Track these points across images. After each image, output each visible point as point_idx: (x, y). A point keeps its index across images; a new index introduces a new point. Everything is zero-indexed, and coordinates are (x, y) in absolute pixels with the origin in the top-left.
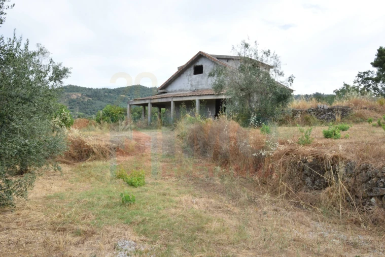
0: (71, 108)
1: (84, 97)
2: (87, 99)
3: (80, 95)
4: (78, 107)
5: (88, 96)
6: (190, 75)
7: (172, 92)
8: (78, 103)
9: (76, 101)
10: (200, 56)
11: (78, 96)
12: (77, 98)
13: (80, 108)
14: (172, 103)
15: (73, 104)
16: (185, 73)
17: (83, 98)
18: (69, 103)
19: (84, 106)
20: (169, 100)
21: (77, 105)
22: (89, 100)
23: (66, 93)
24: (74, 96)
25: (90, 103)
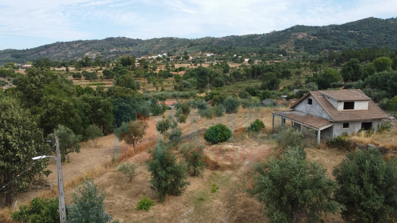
0: (297, 48)
1: (310, 36)
2: (312, 38)
3: (306, 34)
4: (303, 47)
5: (314, 35)
9: (301, 41)
11: (304, 35)
12: (303, 38)
13: (305, 48)
15: (299, 44)
17: (309, 38)
18: (296, 43)
19: (309, 45)
21: (303, 44)
22: (314, 38)
23: (293, 34)
24: (300, 37)
25: (315, 42)
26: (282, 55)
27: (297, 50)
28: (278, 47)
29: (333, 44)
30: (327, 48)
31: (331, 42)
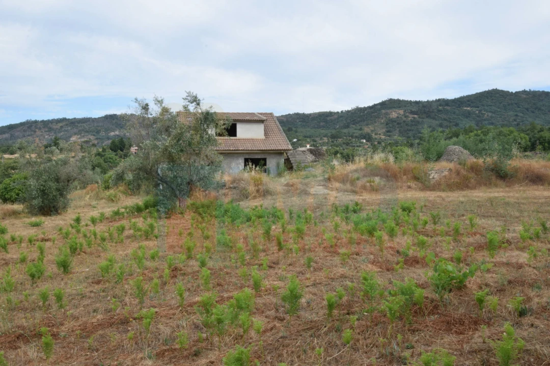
0: (388, 131)
1: (407, 114)
2: (411, 117)
3: (401, 112)
4: (398, 130)
5: (412, 113)
8: (398, 124)
9: (395, 122)
11: (399, 114)
12: (398, 117)
13: (400, 131)
15: (391, 125)
17: (406, 117)
18: (387, 124)
19: (407, 127)
21: (397, 126)
22: (414, 118)
23: (383, 111)
24: (394, 115)
25: (415, 123)
26: (364, 141)
27: (389, 134)
28: (361, 129)
31: (437, 122)
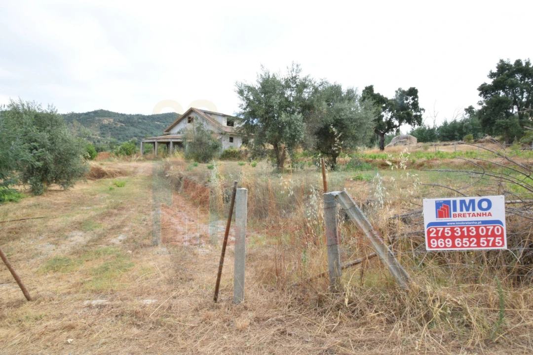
0: (102, 134)
1: (116, 122)
2: (119, 125)
3: (112, 120)
4: (110, 133)
5: (121, 122)
6: (185, 123)
7: (173, 134)
8: (110, 128)
9: (107, 127)
10: (191, 111)
11: (110, 121)
12: (109, 124)
13: (111, 134)
14: (171, 143)
15: (104, 129)
16: (182, 121)
17: (115, 124)
18: (101, 128)
19: (117, 132)
20: (169, 140)
21: (109, 130)
22: (122, 125)
23: (97, 118)
24: (106, 121)
25: (123, 129)
27: (103, 135)
29: (142, 132)
30: (136, 136)
31: (139, 130)
